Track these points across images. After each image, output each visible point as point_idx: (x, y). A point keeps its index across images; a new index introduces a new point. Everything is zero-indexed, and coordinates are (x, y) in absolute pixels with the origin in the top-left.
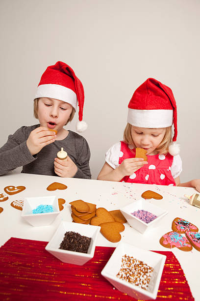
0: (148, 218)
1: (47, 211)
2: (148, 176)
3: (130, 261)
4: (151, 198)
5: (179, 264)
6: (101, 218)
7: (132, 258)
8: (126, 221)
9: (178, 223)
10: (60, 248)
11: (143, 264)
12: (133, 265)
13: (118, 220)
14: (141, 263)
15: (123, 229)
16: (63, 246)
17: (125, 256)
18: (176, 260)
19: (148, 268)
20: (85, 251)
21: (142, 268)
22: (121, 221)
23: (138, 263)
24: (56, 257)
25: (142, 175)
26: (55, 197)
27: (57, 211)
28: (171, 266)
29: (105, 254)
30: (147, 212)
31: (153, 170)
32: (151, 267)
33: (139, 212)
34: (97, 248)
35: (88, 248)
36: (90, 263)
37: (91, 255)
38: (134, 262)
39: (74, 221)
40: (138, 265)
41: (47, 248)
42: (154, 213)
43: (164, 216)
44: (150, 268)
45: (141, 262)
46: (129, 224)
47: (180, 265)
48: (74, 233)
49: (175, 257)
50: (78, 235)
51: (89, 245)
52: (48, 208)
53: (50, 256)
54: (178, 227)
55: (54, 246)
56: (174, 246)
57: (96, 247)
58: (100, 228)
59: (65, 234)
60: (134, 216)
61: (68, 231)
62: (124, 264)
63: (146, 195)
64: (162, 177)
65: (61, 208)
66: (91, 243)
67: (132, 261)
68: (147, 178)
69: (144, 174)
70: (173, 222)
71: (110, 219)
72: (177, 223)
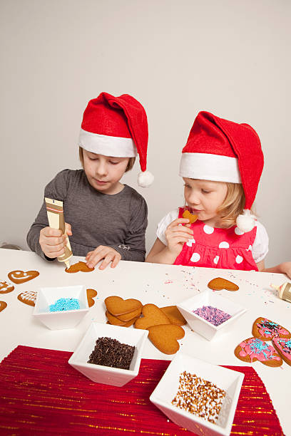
0: (217, 318)
1: (70, 308)
2: (218, 257)
3: (191, 381)
4: (221, 288)
5: (263, 385)
6: (150, 318)
7: (195, 376)
8: (185, 323)
9: (262, 325)
10: (90, 362)
11: (210, 386)
12: (196, 387)
13: (174, 320)
14: (208, 384)
15: (182, 335)
16: (95, 358)
17: (185, 374)
18: (259, 379)
19: (218, 391)
20: (126, 365)
21: (209, 391)
22: (178, 322)
23: (203, 384)
24: (85, 374)
25: (209, 256)
26: (81, 287)
27: (85, 308)
28: (251, 388)
29: (155, 371)
30: (216, 310)
31: (226, 250)
32: (222, 389)
33: (204, 308)
34: (144, 362)
35: (130, 362)
36: (133, 383)
37: (134, 372)
38: (197, 382)
39: (108, 323)
40: (204, 386)
41: (71, 361)
42: (226, 311)
43: (241, 315)
44: (220, 392)
45: (209, 382)
46: (189, 327)
47: (264, 387)
48: (109, 340)
49: (257, 375)
50: (115, 342)
51: (132, 356)
52: (73, 303)
53: (75, 373)
54: (261, 331)
55: (80, 359)
56: (255, 359)
57: (142, 360)
58: (147, 332)
59: (97, 341)
60: (196, 316)
61: (101, 337)
62: (182, 385)
63: (215, 285)
64: (239, 260)
65: (91, 303)
66: (135, 354)
67: (194, 381)
68: (216, 261)
69: (211, 255)
70: (254, 324)
71: (163, 321)
72: (260, 326)
